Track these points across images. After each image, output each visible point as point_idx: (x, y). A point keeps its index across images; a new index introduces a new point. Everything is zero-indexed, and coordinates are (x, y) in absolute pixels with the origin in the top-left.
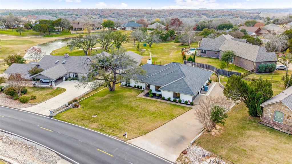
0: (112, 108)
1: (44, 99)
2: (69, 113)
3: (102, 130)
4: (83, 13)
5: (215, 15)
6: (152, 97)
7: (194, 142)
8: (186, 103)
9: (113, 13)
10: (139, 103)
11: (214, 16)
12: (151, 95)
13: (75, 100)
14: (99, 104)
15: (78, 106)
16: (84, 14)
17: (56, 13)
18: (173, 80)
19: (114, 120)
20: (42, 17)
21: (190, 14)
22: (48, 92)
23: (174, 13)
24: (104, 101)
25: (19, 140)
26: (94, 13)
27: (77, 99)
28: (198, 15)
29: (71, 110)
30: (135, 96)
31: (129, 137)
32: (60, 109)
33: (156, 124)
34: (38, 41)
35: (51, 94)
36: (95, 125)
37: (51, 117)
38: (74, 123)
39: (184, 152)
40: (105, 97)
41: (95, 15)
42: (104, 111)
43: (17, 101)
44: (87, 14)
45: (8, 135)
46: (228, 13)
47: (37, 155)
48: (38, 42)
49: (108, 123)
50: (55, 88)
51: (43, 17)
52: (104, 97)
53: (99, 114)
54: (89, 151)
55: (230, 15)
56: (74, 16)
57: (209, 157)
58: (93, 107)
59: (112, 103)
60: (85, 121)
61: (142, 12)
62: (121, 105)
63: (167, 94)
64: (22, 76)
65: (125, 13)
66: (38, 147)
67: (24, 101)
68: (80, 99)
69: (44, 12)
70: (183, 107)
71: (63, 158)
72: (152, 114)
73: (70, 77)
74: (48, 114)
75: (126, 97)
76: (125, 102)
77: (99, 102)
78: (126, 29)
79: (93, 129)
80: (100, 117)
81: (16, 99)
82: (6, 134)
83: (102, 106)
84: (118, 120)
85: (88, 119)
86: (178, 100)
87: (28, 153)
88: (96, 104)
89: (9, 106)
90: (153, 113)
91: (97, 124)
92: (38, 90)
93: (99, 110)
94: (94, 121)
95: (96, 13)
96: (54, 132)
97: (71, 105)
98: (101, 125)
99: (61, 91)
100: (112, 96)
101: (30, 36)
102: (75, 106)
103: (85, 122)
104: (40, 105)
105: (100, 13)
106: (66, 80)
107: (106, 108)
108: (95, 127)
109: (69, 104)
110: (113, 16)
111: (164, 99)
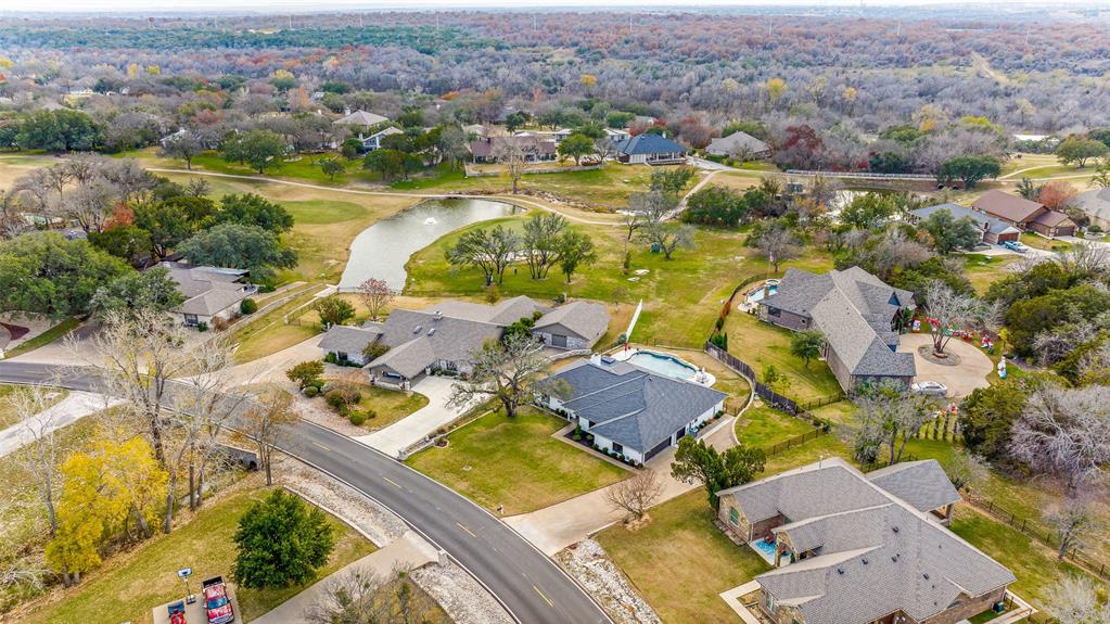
0: (499, 455)
1: (390, 421)
2: (428, 456)
3: (472, 496)
4: (522, 34)
5: (1029, 57)
6: (577, 441)
7: (592, 535)
8: (632, 463)
9: (627, 42)
10: (549, 451)
11: (1022, 61)
12: (577, 437)
13: (441, 431)
14: (480, 445)
15: (445, 443)
16: (525, 42)
17: (433, 34)
18: (621, 414)
19: (495, 480)
20: (387, 53)
21: (923, 47)
22: (397, 404)
23: (858, 43)
24: (490, 438)
25: (356, 494)
26: (560, 39)
27: (446, 428)
28: (955, 52)
29: (432, 451)
30: (548, 435)
31: (507, 513)
32: (415, 446)
33: (556, 498)
34: (376, 205)
35: (402, 407)
36: (463, 485)
37: (400, 461)
38: (433, 477)
39: (574, 547)
40: (495, 429)
41: (562, 45)
42: (485, 461)
43: (345, 421)
44: (534, 42)
45: (342, 485)
46: (1090, 47)
47: (379, 520)
48: (376, 209)
49: (484, 485)
50: (410, 395)
51: (390, 53)
52: (492, 430)
53: (474, 466)
54: (447, 525)
55: (1101, 51)
56: (491, 50)
57: (600, 557)
58: (468, 450)
59: (503, 445)
60: (450, 475)
61: (731, 40)
62: (515, 453)
63: (603, 442)
64: (351, 358)
65: (669, 42)
66: (381, 509)
67: (357, 422)
68: (451, 428)
69: (393, 30)
70: (620, 471)
71: (412, 528)
72: (561, 478)
73: (440, 369)
74: (395, 454)
75: (530, 436)
76: (525, 446)
77: (482, 440)
78: (631, 161)
79: (460, 492)
80: (476, 471)
81: (343, 416)
82: (337, 482)
83: (484, 449)
84: (500, 481)
85: (455, 473)
86: (619, 455)
87: (368, 515)
88: (475, 445)
89: (335, 429)
90: (563, 477)
91: (466, 484)
92: (379, 396)
93: (478, 457)
94: (464, 477)
95: (566, 37)
96: (404, 490)
97: (433, 441)
98: (473, 487)
99: (419, 402)
100: (508, 430)
101: (355, 186)
102: (441, 443)
103: (451, 477)
104: (383, 432)
105: (581, 39)
106: (433, 373)
107: (490, 453)
108: (463, 488)
109: (430, 438)
110: (622, 54)
111: (596, 449)
